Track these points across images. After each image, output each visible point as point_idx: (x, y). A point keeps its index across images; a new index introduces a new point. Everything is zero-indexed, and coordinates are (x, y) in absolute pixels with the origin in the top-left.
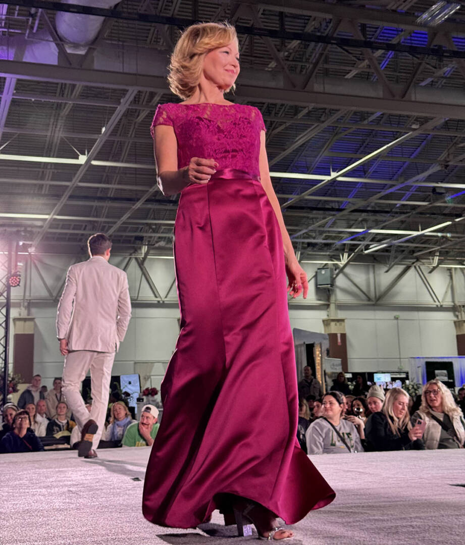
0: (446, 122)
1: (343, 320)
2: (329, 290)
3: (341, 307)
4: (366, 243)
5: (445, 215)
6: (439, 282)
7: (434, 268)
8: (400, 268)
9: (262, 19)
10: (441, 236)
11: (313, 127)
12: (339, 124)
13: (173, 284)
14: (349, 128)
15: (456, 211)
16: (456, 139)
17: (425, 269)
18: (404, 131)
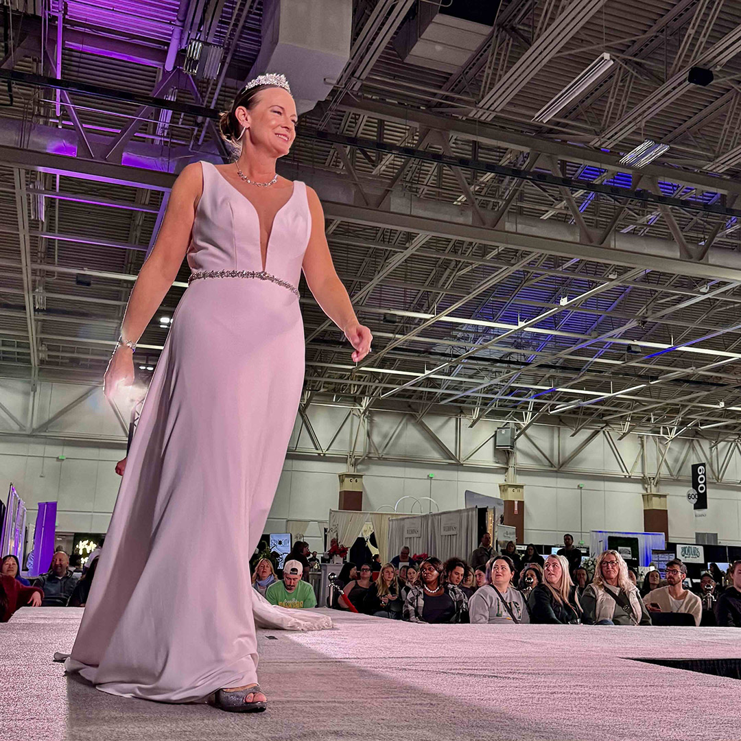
0: (647, 275)
1: (522, 487)
2: (508, 452)
3: (520, 472)
4: (552, 402)
5: (640, 376)
6: (628, 449)
7: (625, 434)
8: (588, 433)
9: (453, 149)
10: (634, 400)
11: (501, 270)
12: (531, 268)
13: (336, 435)
14: (541, 275)
15: (653, 373)
16: (657, 294)
17: (615, 435)
18: (601, 281)
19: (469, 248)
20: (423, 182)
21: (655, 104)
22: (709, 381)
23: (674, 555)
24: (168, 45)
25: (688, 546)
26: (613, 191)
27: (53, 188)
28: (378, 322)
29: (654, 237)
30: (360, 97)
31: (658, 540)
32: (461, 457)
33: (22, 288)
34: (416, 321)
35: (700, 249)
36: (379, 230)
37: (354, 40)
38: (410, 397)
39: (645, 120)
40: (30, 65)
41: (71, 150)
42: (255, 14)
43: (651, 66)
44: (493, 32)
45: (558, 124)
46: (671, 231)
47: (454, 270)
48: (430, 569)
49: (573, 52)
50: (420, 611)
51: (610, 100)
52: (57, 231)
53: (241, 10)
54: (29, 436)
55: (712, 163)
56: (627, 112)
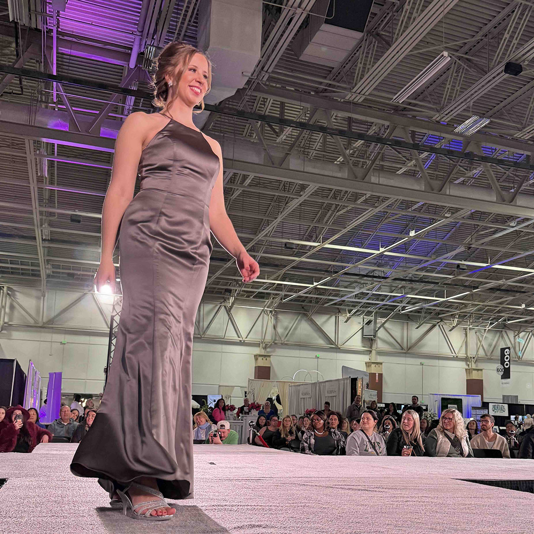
0: (472, 214)
1: (381, 363)
2: (372, 340)
3: (380, 353)
4: (403, 305)
5: (465, 286)
6: (456, 338)
7: (454, 327)
8: (428, 326)
9: (334, 123)
10: (461, 303)
11: (368, 211)
12: (390, 209)
13: (252, 327)
14: (396, 214)
15: (475, 284)
16: (479, 227)
17: (447, 328)
18: (439, 219)
19: (345, 195)
20: (312, 147)
21: (479, 89)
22: (515, 289)
23: (487, 410)
24: (131, 49)
25: (497, 404)
26: (449, 153)
27: (53, 154)
28: (280, 248)
29: (478, 186)
30: (267, 85)
31: (476, 400)
32: (339, 343)
33: (34, 225)
34: (308, 248)
35: (511, 194)
36: (281, 183)
37: (263, 43)
38: (303, 301)
39: (472, 101)
40: (34, 65)
41: (65, 126)
42: (193, 26)
43: (477, 61)
44: (364, 36)
45: (410, 104)
46: (490, 182)
47: (334, 211)
48: (318, 420)
49: (421, 51)
50: (312, 447)
51: (448, 86)
52: (56, 184)
53: (183, 23)
54: (41, 327)
55: (521, 132)
56: (459, 95)
